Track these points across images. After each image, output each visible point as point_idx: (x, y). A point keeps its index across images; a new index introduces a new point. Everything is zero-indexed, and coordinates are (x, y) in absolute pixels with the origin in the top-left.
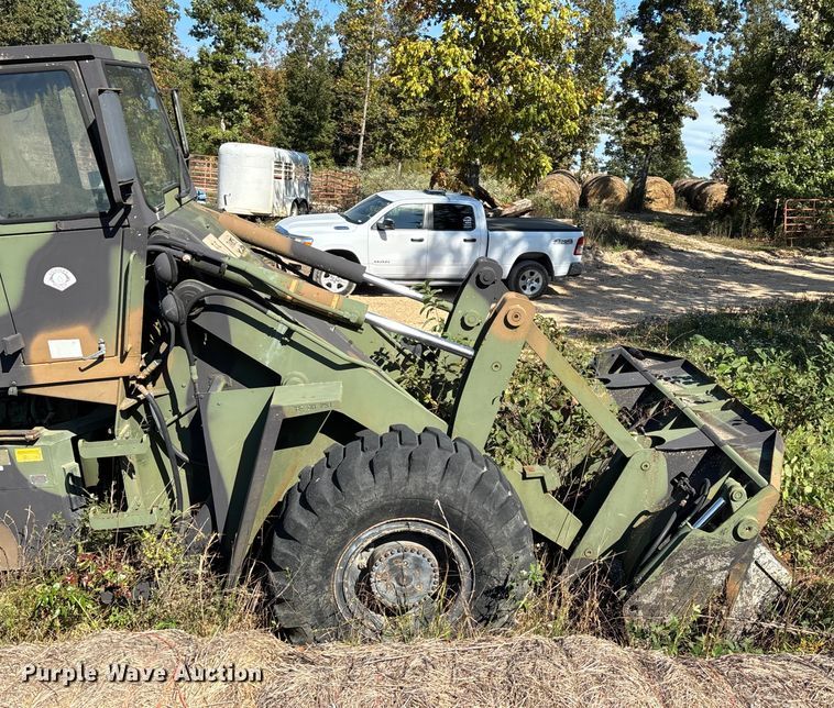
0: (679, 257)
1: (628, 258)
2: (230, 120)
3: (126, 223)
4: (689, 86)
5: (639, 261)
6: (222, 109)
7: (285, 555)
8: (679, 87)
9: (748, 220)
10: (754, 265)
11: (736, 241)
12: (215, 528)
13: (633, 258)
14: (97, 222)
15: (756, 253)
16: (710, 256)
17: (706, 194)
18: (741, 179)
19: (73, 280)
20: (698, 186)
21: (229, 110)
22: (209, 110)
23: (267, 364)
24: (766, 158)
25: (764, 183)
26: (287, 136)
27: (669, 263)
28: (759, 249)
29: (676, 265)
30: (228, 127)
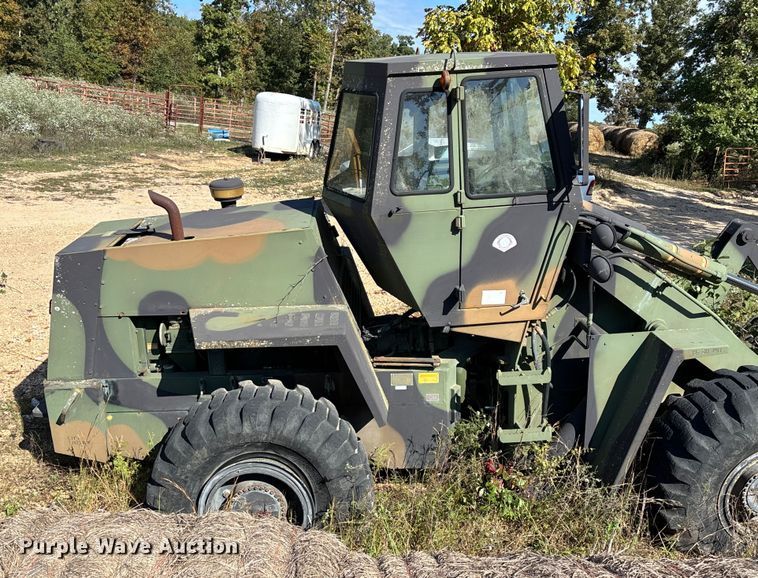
0: (641, 195)
1: (603, 196)
2: (225, 68)
3: (566, 199)
4: (624, 48)
5: (613, 198)
6: (219, 58)
7: (686, 471)
8: (615, 48)
9: (689, 165)
10: (707, 204)
11: (679, 182)
12: (581, 444)
13: (607, 196)
14: (544, 198)
15: (702, 193)
16: (667, 195)
17: (631, 140)
18: (685, 130)
19: (514, 243)
20: (621, 132)
21: (225, 60)
22: (210, 59)
23: (638, 312)
24: (708, 112)
25: (705, 134)
26: (262, 81)
27: (638, 201)
28: (704, 190)
29: (644, 203)
30: (223, 74)
